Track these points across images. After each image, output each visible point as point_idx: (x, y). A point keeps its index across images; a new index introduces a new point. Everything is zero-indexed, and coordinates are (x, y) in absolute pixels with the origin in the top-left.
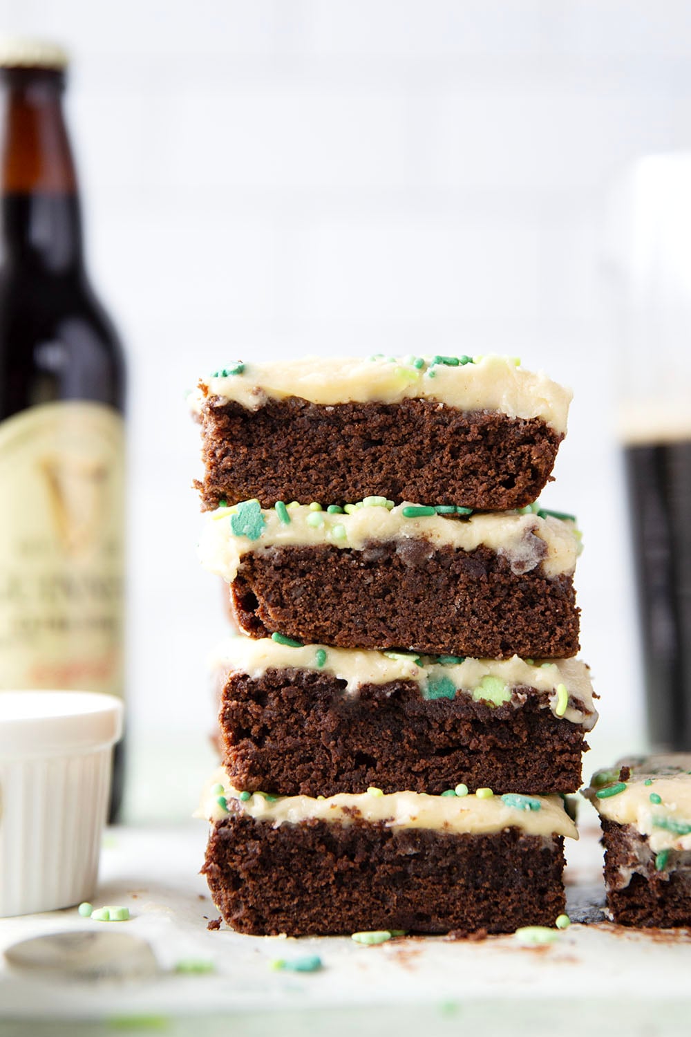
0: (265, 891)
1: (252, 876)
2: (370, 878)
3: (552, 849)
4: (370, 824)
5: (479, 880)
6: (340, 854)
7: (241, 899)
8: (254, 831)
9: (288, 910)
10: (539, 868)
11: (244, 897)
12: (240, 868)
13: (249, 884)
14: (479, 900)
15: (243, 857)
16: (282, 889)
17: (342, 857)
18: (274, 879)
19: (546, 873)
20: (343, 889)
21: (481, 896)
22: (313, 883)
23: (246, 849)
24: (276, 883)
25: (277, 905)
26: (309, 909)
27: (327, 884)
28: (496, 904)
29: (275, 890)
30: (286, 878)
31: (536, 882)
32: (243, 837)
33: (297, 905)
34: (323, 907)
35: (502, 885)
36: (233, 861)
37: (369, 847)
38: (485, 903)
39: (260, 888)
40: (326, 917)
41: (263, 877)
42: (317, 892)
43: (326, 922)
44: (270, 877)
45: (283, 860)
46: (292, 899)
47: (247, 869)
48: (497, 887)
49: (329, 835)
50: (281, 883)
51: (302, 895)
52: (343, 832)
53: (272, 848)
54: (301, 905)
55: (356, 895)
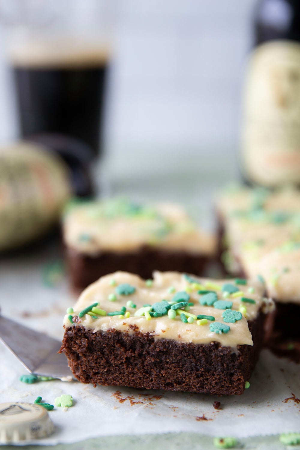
0: (91, 363)
1: (85, 356)
2: (143, 362)
3: (237, 354)
4: (142, 335)
5: (198, 367)
6: (128, 348)
7: (79, 366)
8: (84, 334)
9: (102, 374)
10: (230, 363)
11: (81, 365)
12: (78, 352)
13: (83, 359)
14: (198, 377)
15: (80, 346)
16: (99, 363)
17: (129, 350)
18: (95, 358)
19: (233, 366)
20: (130, 366)
21: (199, 375)
22: (114, 361)
23: (81, 342)
24: (96, 360)
25: (97, 371)
26: (113, 374)
27: (122, 363)
28: (207, 379)
29: (96, 363)
30: (101, 358)
31: (228, 370)
32: (80, 336)
33: (107, 372)
34: (120, 373)
35: (210, 370)
36: (75, 348)
37: (143, 346)
38: (201, 379)
39: (89, 362)
40: (121, 379)
41: (90, 356)
42: (117, 366)
43: (121, 381)
44: (93, 357)
45: (100, 349)
46: (105, 368)
47: (82, 352)
48: (208, 370)
49: (122, 339)
50: (98, 361)
51: (109, 366)
52: (129, 338)
53: (94, 343)
54: (108, 371)
55: (136, 370)
